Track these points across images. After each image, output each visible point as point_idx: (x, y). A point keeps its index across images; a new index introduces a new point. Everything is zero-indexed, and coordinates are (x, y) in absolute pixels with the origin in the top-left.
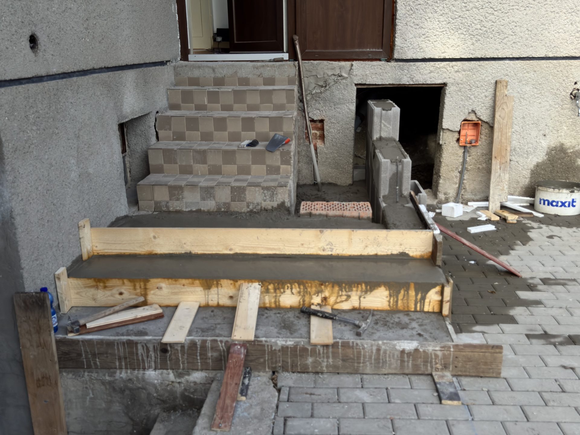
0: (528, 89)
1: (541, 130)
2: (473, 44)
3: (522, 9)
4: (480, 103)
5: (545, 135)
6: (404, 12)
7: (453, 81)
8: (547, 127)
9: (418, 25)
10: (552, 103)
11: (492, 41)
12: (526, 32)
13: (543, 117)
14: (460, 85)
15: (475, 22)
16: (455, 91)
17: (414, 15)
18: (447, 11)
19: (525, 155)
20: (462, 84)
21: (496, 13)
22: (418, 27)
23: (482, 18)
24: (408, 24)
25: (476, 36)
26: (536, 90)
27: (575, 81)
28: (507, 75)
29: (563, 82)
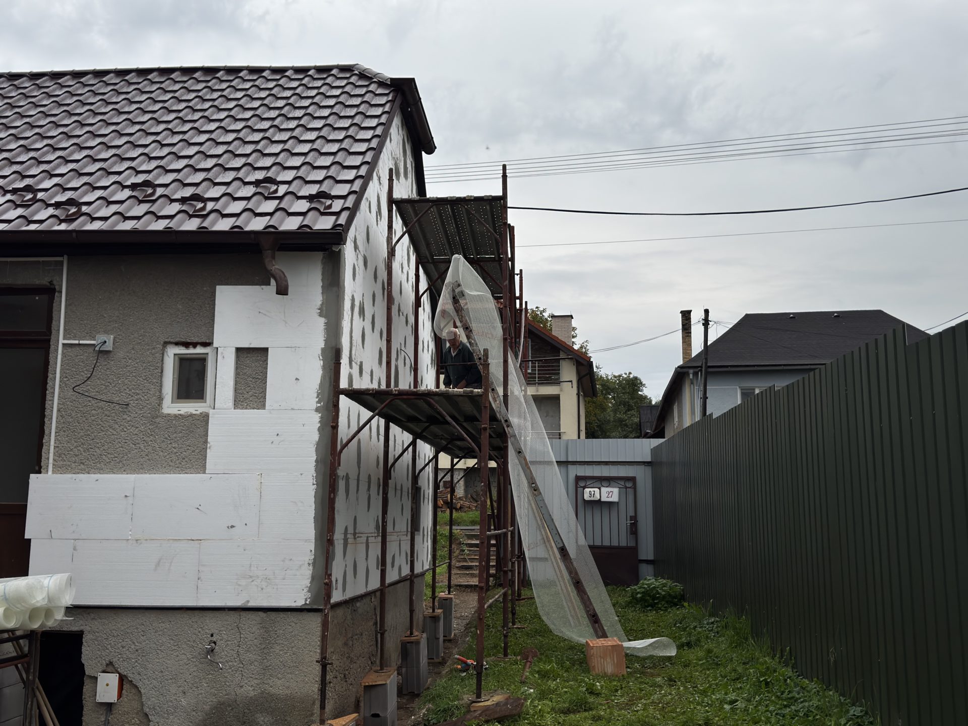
0: (165, 640)
1: (180, 686)
4: (117, 654)
5: (184, 693)
7: (90, 629)
8: (185, 683)
10: (190, 657)
13: (181, 671)
14: (96, 633)
16: (92, 639)
19: (166, 715)
20: (98, 633)
26: (172, 642)
27: (211, 633)
28: (143, 625)
29: (199, 634)
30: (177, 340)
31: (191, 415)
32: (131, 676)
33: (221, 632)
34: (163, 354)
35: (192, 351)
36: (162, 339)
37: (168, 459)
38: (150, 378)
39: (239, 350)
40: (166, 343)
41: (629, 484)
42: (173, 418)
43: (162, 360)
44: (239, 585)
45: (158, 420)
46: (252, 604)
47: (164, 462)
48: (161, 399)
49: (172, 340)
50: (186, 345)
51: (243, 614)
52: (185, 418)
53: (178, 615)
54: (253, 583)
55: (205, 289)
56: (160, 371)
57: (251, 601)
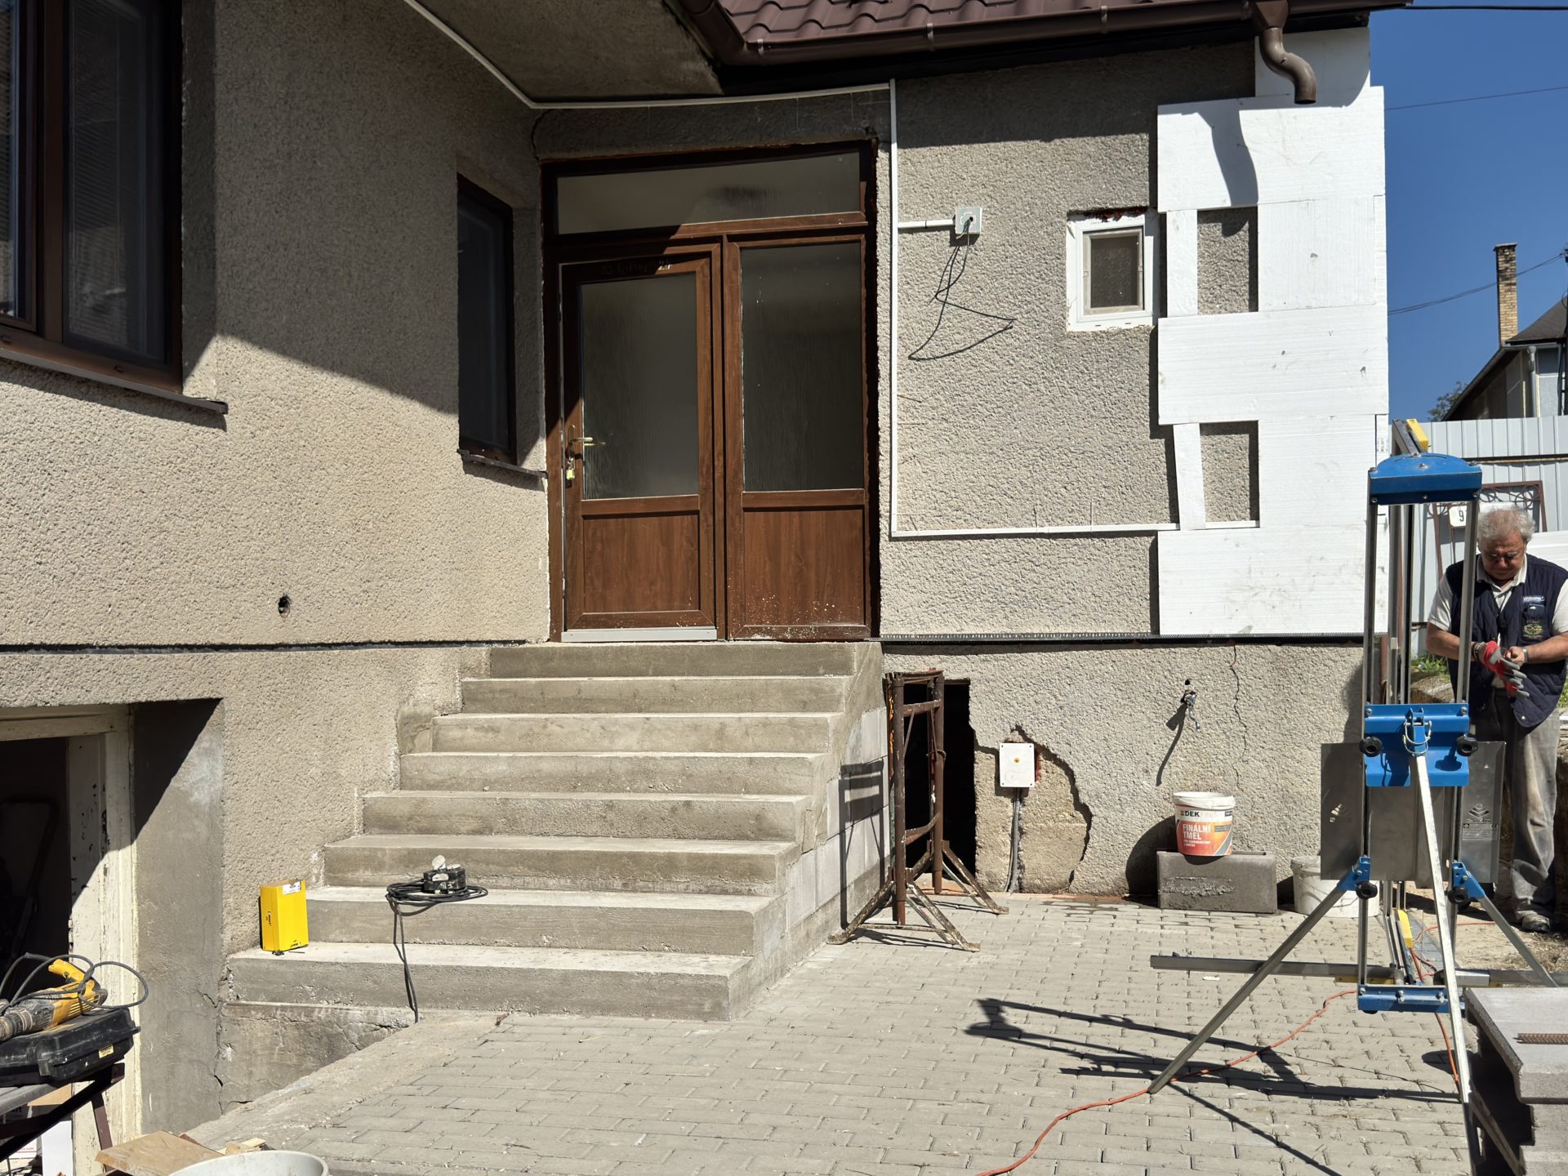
0: (1107, 691)
2: (1006, 617)
3: (1080, 562)
4: (1028, 713)
5: (1146, 772)
6: (891, 567)
7: (980, 675)
9: (915, 587)
10: (1153, 716)
11: (1037, 612)
12: (1093, 599)
13: (1138, 739)
14: (991, 683)
15: (1006, 582)
16: (985, 692)
17: (908, 572)
18: (959, 566)
19: (1118, 806)
20: (995, 682)
21: (1037, 569)
22: (915, 590)
23: (1015, 577)
24: (900, 585)
25: (1011, 605)
29: (1164, 681)
30: (1090, 207)
31: (1122, 332)
32: (1054, 748)
33: (1203, 677)
34: (1064, 235)
35: (1111, 223)
36: (1066, 207)
38: (1048, 275)
39: (1201, 213)
40: (1073, 214)
42: (1090, 338)
43: (1063, 243)
44: (1233, 602)
45: (1065, 343)
46: (1257, 631)
48: (1064, 307)
49: (1081, 208)
50: (1103, 214)
51: (1242, 647)
52: (1112, 336)
53: (1127, 650)
54: (1255, 598)
56: (1060, 262)
57: (1254, 627)
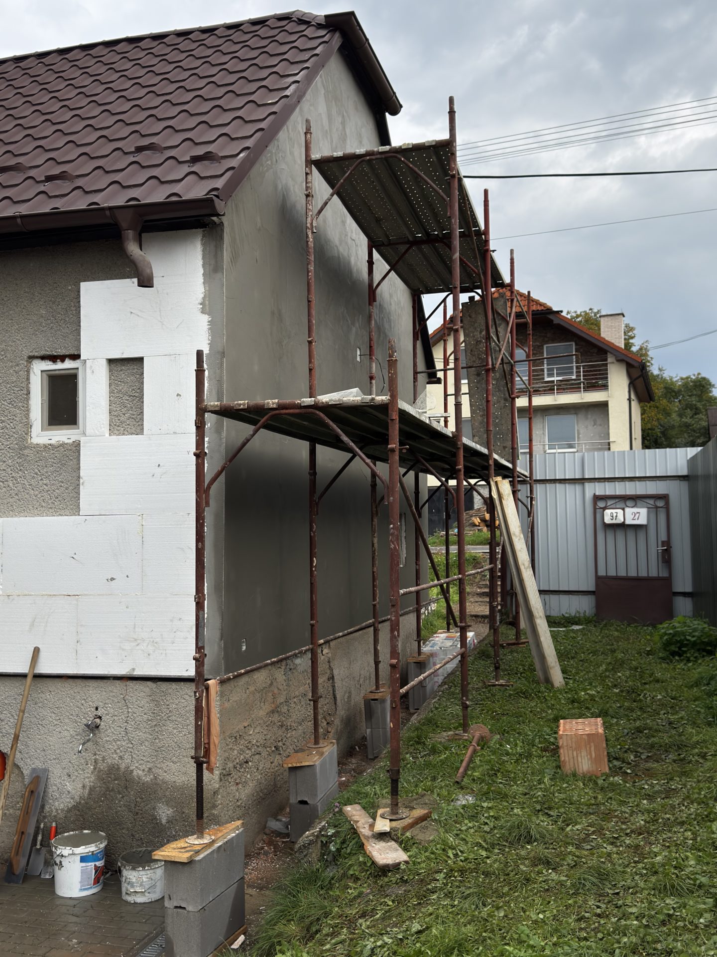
5: (69, 776)
8: (70, 765)
10: (74, 733)
13: (65, 750)
26: (53, 715)
27: (95, 706)
30: (43, 353)
31: (63, 445)
33: (107, 706)
34: (28, 372)
35: (59, 366)
36: (26, 353)
37: (39, 498)
38: (15, 402)
39: (111, 361)
40: (32, 358)
41: (660, 503)
42: (42, 449)
43: (28, 379)
44: (123, 650)
45: (26, 452)
46: (138, 672)
47: (35, 503)
48: (28, 426)
49: (36, 354)
50: (53, 359)
51: (131, 684)
52: (56, 448)
53: (59, 683)
54: (138, 648)
55: (70, 288)
56: (25, 392)
57: (137, 670)
